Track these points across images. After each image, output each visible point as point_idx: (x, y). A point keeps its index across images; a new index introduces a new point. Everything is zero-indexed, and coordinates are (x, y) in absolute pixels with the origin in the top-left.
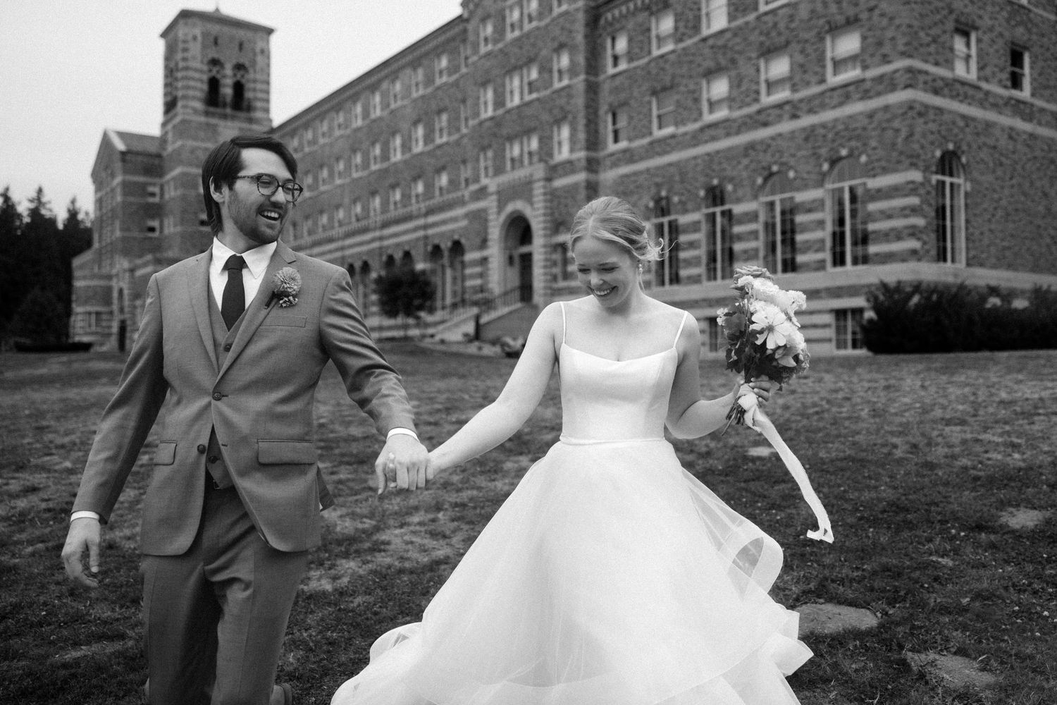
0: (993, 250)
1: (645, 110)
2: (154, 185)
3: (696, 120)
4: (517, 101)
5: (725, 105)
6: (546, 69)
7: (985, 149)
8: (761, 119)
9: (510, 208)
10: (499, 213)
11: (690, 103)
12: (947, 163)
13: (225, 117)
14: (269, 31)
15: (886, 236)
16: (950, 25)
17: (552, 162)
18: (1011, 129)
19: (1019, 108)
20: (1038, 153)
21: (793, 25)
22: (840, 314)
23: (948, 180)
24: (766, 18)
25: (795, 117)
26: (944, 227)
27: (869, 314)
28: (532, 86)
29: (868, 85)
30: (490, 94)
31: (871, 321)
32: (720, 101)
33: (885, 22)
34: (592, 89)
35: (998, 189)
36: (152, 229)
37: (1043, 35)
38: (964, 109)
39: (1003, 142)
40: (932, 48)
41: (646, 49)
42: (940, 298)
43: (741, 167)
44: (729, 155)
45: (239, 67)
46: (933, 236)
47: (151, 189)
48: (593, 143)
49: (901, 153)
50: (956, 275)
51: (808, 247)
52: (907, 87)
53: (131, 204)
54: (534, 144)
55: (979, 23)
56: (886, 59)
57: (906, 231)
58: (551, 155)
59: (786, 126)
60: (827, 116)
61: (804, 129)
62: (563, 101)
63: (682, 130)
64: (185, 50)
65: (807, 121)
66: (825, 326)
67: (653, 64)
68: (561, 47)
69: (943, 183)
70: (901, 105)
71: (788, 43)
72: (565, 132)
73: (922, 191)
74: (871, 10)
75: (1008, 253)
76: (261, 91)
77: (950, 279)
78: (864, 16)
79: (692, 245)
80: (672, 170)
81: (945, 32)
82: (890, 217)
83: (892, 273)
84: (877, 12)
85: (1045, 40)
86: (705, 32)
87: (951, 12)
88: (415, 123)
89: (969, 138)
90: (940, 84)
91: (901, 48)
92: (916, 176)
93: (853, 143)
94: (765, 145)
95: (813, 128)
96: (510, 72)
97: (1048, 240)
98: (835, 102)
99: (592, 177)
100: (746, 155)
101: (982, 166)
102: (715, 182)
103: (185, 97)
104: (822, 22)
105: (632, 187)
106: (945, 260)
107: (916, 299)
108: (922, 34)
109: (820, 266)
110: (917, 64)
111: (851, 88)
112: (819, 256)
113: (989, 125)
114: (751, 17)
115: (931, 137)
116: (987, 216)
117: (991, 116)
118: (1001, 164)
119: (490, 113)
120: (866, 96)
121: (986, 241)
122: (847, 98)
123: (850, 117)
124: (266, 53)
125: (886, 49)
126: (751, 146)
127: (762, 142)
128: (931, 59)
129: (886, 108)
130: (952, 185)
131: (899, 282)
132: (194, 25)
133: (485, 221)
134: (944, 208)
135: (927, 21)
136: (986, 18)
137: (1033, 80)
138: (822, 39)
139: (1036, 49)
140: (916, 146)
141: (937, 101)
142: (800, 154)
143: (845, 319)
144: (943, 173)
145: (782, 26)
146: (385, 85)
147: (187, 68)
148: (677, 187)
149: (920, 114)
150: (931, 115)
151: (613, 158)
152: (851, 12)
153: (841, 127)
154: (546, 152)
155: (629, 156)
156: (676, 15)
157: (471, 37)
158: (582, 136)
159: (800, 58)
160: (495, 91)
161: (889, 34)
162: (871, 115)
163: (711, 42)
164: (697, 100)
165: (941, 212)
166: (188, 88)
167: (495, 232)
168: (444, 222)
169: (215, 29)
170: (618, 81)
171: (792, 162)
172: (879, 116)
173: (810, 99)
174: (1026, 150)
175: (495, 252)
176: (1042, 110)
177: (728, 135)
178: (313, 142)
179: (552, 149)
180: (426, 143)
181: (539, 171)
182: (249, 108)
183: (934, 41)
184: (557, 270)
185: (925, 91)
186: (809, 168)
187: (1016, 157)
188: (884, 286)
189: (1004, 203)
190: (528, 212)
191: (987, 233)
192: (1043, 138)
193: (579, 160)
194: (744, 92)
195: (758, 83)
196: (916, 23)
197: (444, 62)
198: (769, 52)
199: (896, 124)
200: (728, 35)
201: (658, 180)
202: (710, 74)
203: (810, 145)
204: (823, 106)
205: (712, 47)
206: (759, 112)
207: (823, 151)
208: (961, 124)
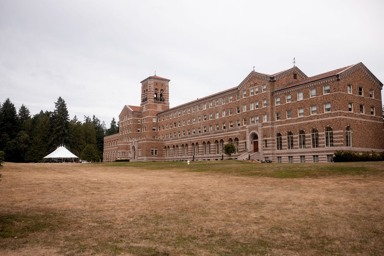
0: (358, 144)
1: (285, 114)
2: (140, 120)
3: (296, 117)
4: (253, 109)
5: (302, 114)
6: (260, 103)
7: (356, 125)
8: (311, 118)
9: (252, 132)
10: (249, 133)
11: (295, 114)
12: (348, 128)
13: (159, 103)
14: (169, 81)
15: (337, 142)
16: (348, 103)
17: (263, 123)
18: (361, 121)
19: (362, 116)
20: (367, 125)
21: (317, 101)
22: (328, 156)
23: (348, 131)
24: (311, 99)
25: (318, 118)
26: (348, 140)
27: (334, 156)
28: (257, 107)
29: (332, 114)
30: (245, 107)
31: (334, 157)
32: (301, 113)
33: (335, 103)
34: (272, 108)
35: (358, 132)
36: (139, 131)
37: (367, 102)
38: (351, 118)
39: (359, 123)
40: (344, 108)
41: (285, 102)
42: (347, 153)
43: (306, 127)
44: (304, 124)
45: (162, 90)
46: (346, 142)
47: (139, 121)
48: (273, 119)
49: (339, 127)
50: (350, 149)
51: (321, 143)
52: (340, 115)
53: (134, 124)
54: (258, 118)
55: (353, 102)
56: (336, 110)
57: (340, 141)
58: (262, 121)
59: (316, 120)
60: (325, 119)
61: (320, 121)
62: (265, 111)
63: (293, 119)
64: (150, 87)
65: (320, 119)
66: (325, 158)
67: (286, 105)
68: (264, 99)
69: (347, 132)
70: (339, 118)
71: (316, 105)
72: (266, 117)
73: (343, 134)
74: (333, 101)
75: (361, 144)
76: (167, 96)
77: (349, 150)
78: (331, 102)
79: (296, 141)
80: (292, 126)
81: (347, 105)
82: (337, 138)
83: (338, 148)
84: (334, 101)
85: (368, 103)
86: (298, 100)
87: (348, 101)
88: (223, 111)
89: (352, 123)
90: (346, 114)
91: (338, 108)
92: (342, 131)
93: (330, 124)
94: (312, 123)
95: (322, 121)
96: (251, 103)
97: (369, 142)
98: (326, 117)
99: (272, 126)
100: (308, 125)
101: (355, 128)
102: (301, 129)
103: (149, 98)
104: (323, 102)
105: (282, 129)
106: (348, 146)
107: (343, 153)
108: (342, 106)
109: (324, 146)
110: (342, 111)
111: (329, 114)
112: (324, 145)
113: (356, 120)
114: (308, 99)
115: (345, 124)
116: (356, 138)
117: (356, 119)
118: (359, 128)
119: (246, 111)
120: (332, 116)
121: (356, 142)
122: (328, 116)
123: (329, 120)
124: (168, 86)
125: (336, 108)
126: (309, 123)
127: (311, 122)
128: (344, 110)
129: (336, 119)
130: (349, 132)
131: (339, 150)
132: (152, 81)
133: (245, 134)
134: (347, 136)
135: (343, 103)
136: (355, 101)
137: (365, 111)
138: (323, 105)
139: (366, 105)
140: (342, 126)
141: (346, 117)
142: (319, 125)
143: (329, 157)
144: (347, 130)
145: (315, 101)
146: (214, 101)
147: (150, 91)
148: (292, 130)
149: (342, 120)
150: (344, 120)
151: (277, 123)
152: (329, 101)
153: (327, 121)
154: (261, 120)
155: (281, 123)
156: (291, 96)
157: (240, 94)
158: (270, 118)
159: (319, 108)
160: (247, 106)
161: (336, 106)
162: (333, 120)
163: (299, 102)
164: (297, 113)
165: (347, 137)
166: (150, 96)
167: (248, 136)
168: (233, 133)
169: (156, 81)
170: (278, 107)
171: (318, 127)
172: (335, 120)
173: (321, 116)
174: (364, 124)
175: (248, 141)
176: (367, 116)
177: (304, 121)
178: (191, 112)
179: (262, 120)
180: (226, 115)
181: (260, 125)
182: (164, 100)
183: (345, 106)
184: (264, 145)
185: (343, 116)
186: (321, 128)
187: (362, 126)
188: (337, 151)
189: (360, 135)
190: (257, 133)
191: (356, 141)
192: (367, 122)
193: (269, 123)
194: (307, 112)
195: (310, 111)
196: (341, 104)
197: (231, 98)
198: (312, 106)
199: (338, 122)
200: (303, 101)
201: (288, 128)
202: (300, 108)
203: (321, 124)
204: (324, 117)
205: (300, 103)
206: (310, 117)
207: (324, 125)
208: (351, 121)
